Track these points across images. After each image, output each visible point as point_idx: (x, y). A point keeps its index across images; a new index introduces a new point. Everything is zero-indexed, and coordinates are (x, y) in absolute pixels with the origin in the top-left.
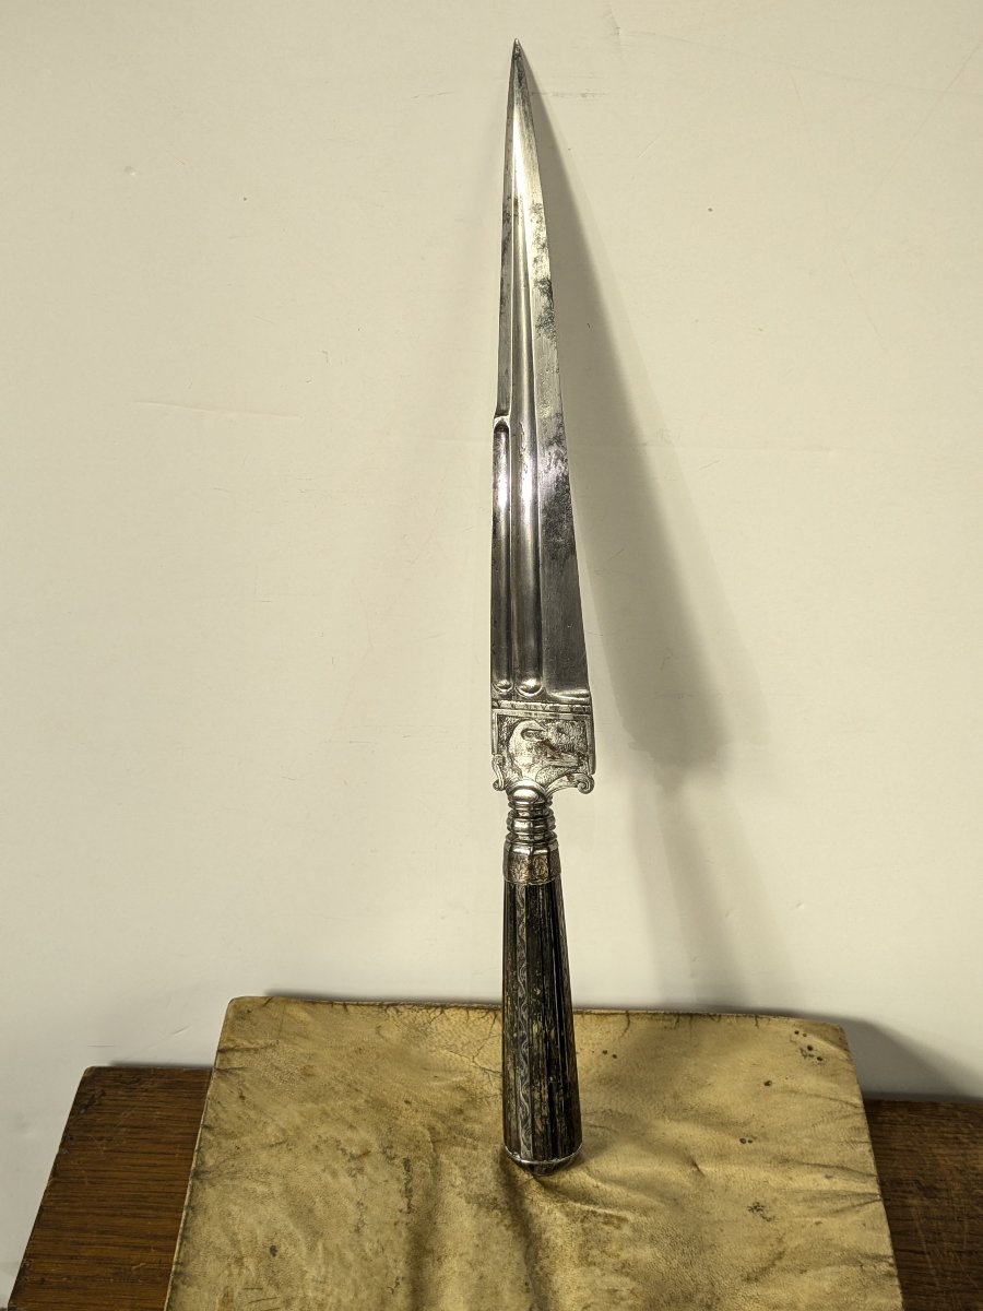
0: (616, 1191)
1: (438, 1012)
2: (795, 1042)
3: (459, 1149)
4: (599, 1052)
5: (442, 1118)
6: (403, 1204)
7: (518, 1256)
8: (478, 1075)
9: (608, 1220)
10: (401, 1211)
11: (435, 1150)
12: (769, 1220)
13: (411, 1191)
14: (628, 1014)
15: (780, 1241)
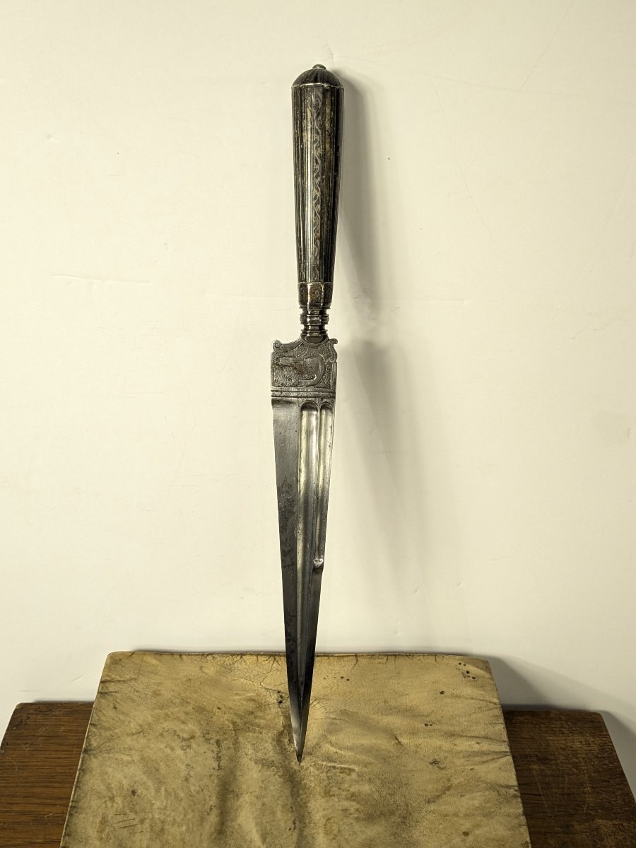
0: (348, 754)
1: (239, 658)
2: (459, 669)
3: (251, 734)
4: (339, 678)
5: (241, 717)
6: (215, 765)
7: (287, 792)
8: (263, 692)
9: (343, 770)
10: (214, 769)
11: (236, 735)
12: (442, 769)
13: (220, 757)
14: (356, 656)
15: (449, 780)
